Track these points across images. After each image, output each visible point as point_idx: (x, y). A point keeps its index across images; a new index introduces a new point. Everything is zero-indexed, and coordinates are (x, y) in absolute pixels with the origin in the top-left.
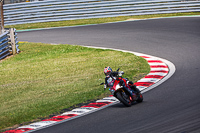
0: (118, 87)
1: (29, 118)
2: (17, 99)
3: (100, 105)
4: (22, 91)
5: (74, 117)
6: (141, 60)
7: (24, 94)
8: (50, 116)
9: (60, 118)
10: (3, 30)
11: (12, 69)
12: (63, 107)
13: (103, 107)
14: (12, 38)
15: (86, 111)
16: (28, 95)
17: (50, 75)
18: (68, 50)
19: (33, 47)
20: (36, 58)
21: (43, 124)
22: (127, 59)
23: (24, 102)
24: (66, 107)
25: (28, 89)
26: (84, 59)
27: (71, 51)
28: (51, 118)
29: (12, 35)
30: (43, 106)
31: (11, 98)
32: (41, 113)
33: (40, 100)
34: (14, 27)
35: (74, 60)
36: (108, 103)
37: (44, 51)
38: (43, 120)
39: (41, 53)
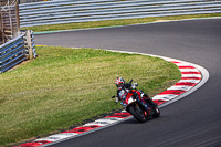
1: (47, 129)
2: (34, 109)
4: (39, 100)
5: (97, 129)
6: (172, 65)
7: (42, 103)
8: (71, 128)
9: (82, 130)
10: (19, 33)
11: (29, 76)
12: (85, 118)
14: (29, 41)
15: (110, 121)
16: (46, 105)
17: (70, 82)
18: (91, 55)
19: (52, 51)
20: (56, 63)
21: (62, 137)
22: (155, 65)
23: (41, 112)
24: (88, 117)
25: (46, 97)
26: (108, 64)
27: (94, 55)
28: (72, 129)
29: (28, 38)
30: (63, 116)
31: (28, 107)
32: (60, 124)
33: (60, 110)
34: (30, 29)
35: (97, 65)
37: (63, 55)
38: (63, 131)
39: (61, 58)
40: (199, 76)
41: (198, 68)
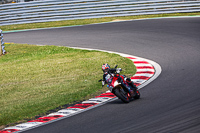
0: (116, 83)
1: (16, 119)
2: (3, 100)
3: (86, 106)
4: (8, 92)
5: (60, 118)
6: (127, 60)
7: (10, 95)
8: (37, 117)
9: (46, 119)
12: (49, 109)
13: (89, 108)
15: (71, 112)
16: (14, 97)
17: (35, 76)
18: (54, 51)
19: (19, 48)
20: (22, 59)
21: (29, 125)
22: (112, 60)
23: (10, 103)
24: (52, 108)
25: (14, 90)
26: (70, 60)
27: (57, 52)
28: (37, 119)
30: (29, 107)
32: (27, 114)
33: (26, 101)
35: (59, 61)
36: (94, 104)
37: (29, 52)
38: (29, 121)
39: (27, 54)
40: (152, 70)
41: (151, 63)
